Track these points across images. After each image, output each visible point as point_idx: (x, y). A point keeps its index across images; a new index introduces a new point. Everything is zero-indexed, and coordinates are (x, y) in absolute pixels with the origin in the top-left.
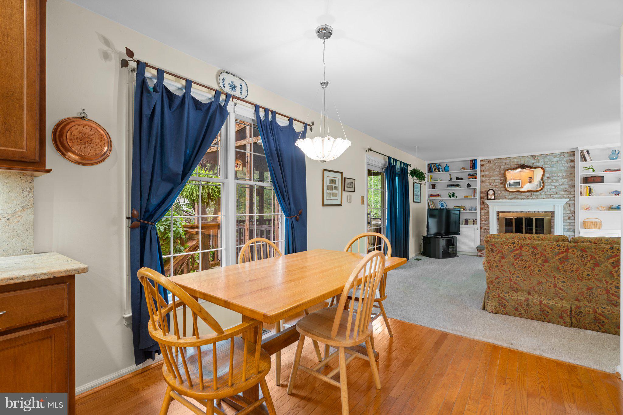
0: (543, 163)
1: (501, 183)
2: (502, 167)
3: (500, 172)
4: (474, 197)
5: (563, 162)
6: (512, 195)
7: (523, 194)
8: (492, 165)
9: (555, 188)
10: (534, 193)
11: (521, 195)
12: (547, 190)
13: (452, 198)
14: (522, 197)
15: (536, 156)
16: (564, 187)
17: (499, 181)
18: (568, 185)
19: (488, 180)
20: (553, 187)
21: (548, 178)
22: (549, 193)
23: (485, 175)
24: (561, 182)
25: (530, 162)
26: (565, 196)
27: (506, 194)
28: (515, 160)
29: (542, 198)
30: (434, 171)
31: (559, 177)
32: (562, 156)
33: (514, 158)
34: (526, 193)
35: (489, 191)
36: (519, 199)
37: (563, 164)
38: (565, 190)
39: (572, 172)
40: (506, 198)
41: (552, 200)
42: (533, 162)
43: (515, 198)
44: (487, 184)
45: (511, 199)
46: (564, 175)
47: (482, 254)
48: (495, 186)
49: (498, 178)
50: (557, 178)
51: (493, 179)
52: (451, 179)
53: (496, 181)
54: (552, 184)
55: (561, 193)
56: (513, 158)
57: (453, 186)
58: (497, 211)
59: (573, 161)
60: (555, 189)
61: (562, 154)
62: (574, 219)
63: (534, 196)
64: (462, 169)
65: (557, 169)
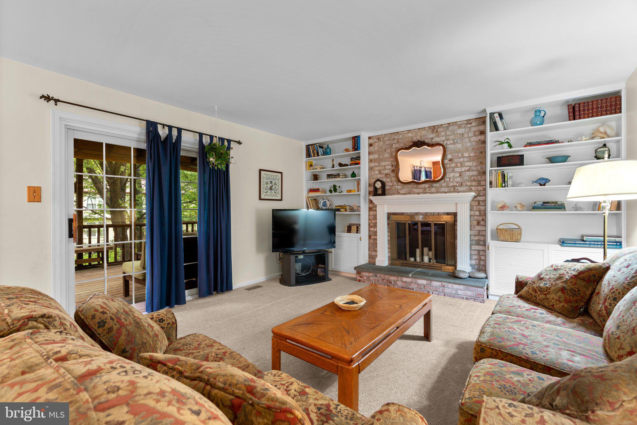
0: (444, 138)
1: (393, 171)
2: (394, 146)
3: (392, 154)
4: (358, 191)
5: (470, 135)
6: (406, 189)
7: (419, 186)
8: (381, 143)
9: (460, 176)
10: (433, 185)
11: (418, 188)
12: (450, 179)
13: (333, 193)
14: (417, 191)
15: (436, 127)
16: (471, 173)
17: (390, 167)
18: (477, 170)
19: (378, 166)
20: (458, 175)
21: (450, 160)
22: (452, 184)
23: (374, 160)
24: (467, 166)
25: (429, 137)
26: (473, 188)
27: (399, 187)
28: (410, 135)
29: (443, 192)
30: (312, 156)
31: (465, 159)
32: (469, 125)
33: (409, 131)
34: (423, 185)
35: (376, 183)
36: (414, 193)
37: (469, 138)
38: (472, 179)
39: (482, 150)
40: (399, 193)
41: (456, 194)
42: (432, 136)
43: (409, 193)
44: (377, 172)
45: (404, 194)
46: (471, 155)
47: (361, 277)
48: (386, 175)
49: (389, 163)
50: (462, 160)
51: (383, 165)
52: (333, 166)
53: (386, 167)
54: (456, 169)
55: (468, 184)
56: (407, 132)
57: (333, 177)
58: (388, 213)
59: (483, 133)
60: (460, 178)
61: (469, 122)
62: (485, 226)
63: (433, 190)
64: (345, 151)
65: (463, 145)
